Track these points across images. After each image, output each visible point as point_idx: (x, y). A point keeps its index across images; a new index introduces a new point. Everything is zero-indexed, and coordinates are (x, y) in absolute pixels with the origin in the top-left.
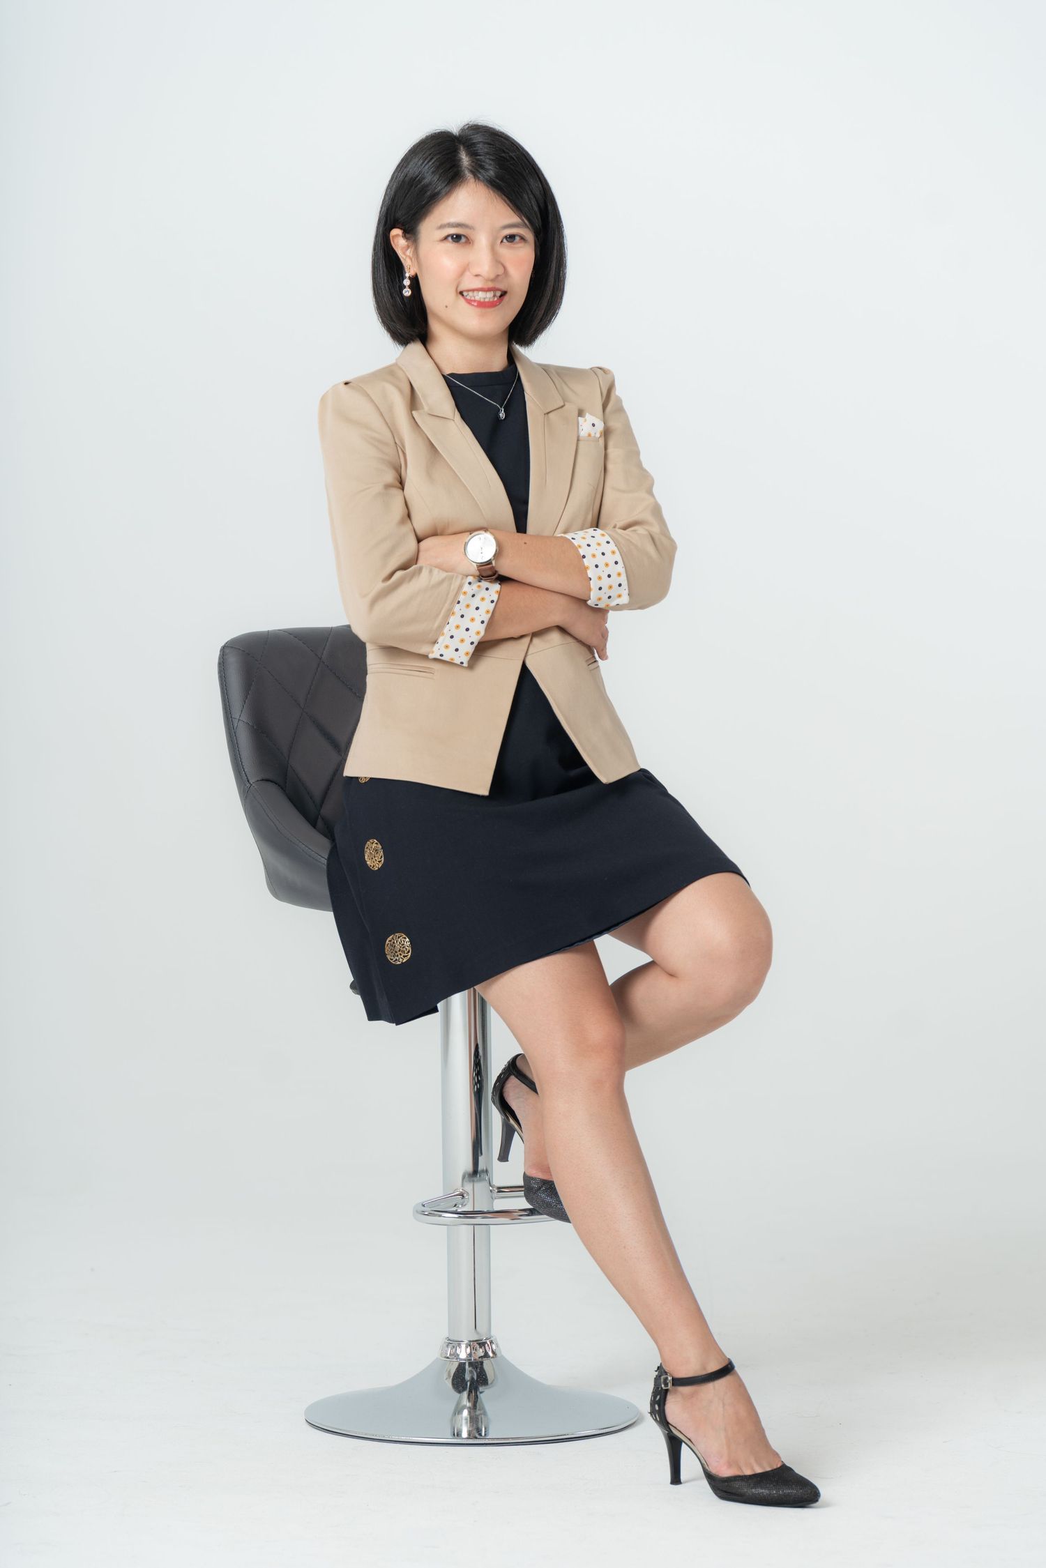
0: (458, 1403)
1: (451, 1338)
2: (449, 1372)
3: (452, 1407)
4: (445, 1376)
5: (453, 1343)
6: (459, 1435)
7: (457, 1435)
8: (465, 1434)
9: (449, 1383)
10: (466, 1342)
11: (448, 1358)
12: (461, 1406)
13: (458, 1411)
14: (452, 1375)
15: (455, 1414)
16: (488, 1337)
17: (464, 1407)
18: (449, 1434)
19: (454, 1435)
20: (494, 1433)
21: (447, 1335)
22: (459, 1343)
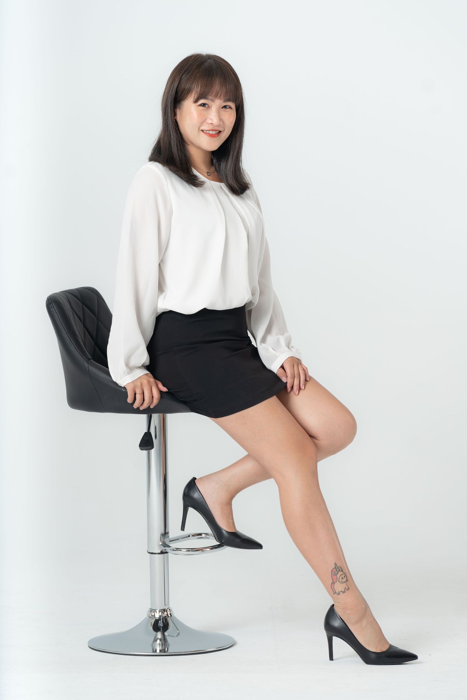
0: (156, 636)
1: (152, 608)
2: (151, 623)
3: (153, 639)
4: (150, 625)
5: (152, 610)
6: (156, 651)
7: (155, 651)
8: (158, 651)
9: (151, 628)
10: (158, 610)
11: (151, 617)
12: (156, 639)
13: (155, 640)
14: (153, 624)
15: (154, 642)
16: (168, 607)
17: (158, 639)
18: (151, 651)
19: (153, 651)
20: (171, 650)
21: (150, 607)
22: (155, 611)
